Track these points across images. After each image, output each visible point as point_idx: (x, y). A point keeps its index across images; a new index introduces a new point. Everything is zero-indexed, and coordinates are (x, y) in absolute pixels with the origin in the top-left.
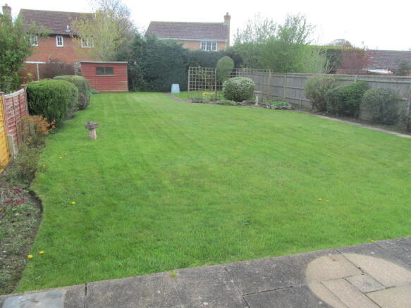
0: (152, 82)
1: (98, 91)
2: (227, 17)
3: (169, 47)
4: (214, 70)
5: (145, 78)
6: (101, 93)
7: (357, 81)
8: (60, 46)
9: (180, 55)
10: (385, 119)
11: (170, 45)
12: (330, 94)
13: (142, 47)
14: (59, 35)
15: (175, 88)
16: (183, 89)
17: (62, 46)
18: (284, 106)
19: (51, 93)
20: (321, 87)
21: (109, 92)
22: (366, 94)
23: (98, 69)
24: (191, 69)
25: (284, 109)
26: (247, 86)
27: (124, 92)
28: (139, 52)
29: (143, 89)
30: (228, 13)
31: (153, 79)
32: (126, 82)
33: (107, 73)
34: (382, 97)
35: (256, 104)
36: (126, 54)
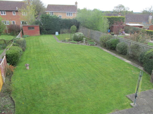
0: (48, 31)
1: (29, 36)
2: (76, 3)
3: (54, 19)
4: (70, 30)
5: (46, 29)
6: (30, 36)
7: (116, 38)
8: (14, 15)
9: (58, 21)
10: (123, 53)
11: (55, 18)
12: (107, 43)
13: (44, 19)
14: (14, 11)
15: (57, 33)
16: (59, 33)
17: (15, 15)
18: (93, 44)
19: (14, 56)
20: (105, 40)
21: (33, 36)
22: (117, 45)
23: (28, 27)
24: (62, 30)
25: (93, 45)
26: (81, 36)
27: (38, 35)
28: (43, 21)
29: (45, 34)
30: (76, 2)
31: (49, 30)
32: (39, 32)
33: (32, 29)
34: (122, 46)
35: (84, 43)
36: (39, 21)
